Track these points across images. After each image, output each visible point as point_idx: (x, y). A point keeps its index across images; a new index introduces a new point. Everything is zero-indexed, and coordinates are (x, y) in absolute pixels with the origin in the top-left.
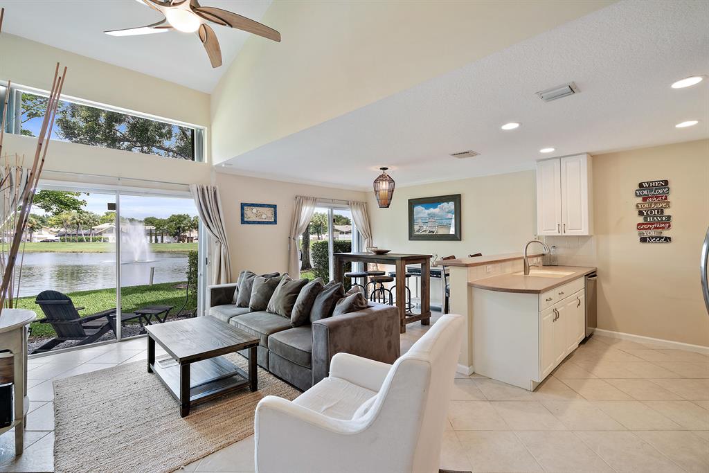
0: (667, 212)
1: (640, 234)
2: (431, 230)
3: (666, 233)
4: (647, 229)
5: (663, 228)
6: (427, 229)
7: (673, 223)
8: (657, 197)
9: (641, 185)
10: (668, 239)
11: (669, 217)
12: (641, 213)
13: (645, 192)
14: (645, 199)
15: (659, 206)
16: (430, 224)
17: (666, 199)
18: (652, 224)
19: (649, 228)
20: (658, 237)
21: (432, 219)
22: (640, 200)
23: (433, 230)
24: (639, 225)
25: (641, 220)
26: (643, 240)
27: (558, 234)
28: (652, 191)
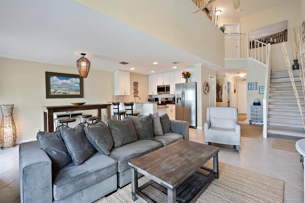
1: (134, 95)
2: (64, 92)
3: (138, 95)
5: (137, 93)
6: (61, 91)
9: (134, 83)
11: (138, 91)
12: (134, 90)
15: (137, 88)
16: (63, 89)
17: (138, 86)
21: (64, 86)
22: (134, 86)
23: (66, 92)
24: (134, 93)
25: (134, 91)
27: (124, 95)
28: (136, 84)
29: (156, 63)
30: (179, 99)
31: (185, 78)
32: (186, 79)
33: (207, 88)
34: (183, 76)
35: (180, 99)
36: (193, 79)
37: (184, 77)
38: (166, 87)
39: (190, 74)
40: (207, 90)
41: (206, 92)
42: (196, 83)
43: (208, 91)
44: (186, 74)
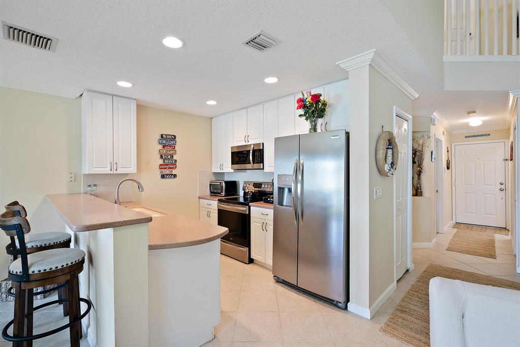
0: (175, 157)
1: (161, 172)
3: (174, 172)
4: (165, 168)
5: (173, 168)
7: (177, 164)
8: (170, 146)
9: (162, 136)
10: (175, 176)
11: (176, 160)
12: (161, 157)
13: (164, 142)
14: (164, 147)
15: (171, 152)
17: (174, 148)
18: (167, 165)
19: (166, 168)
20: (171, 174)
22: (160, 147)
24: (160, 165)
25: (161, 162)
26: (163, 177)
27: (110, 172)
28: (168, 141)
29: (172, 42)
30: (286, 191)
31: (307, 119)
32: (311, 122)
33: (390, 152)
34: (302, 112)
35: (290, 190)
36: (334, 120)
37: (306, 113)
38: (254, 151)
39: (325, 104)
40: (390, 160)
41: (387, 167)
42: (348, 134)
43: (392, 163)
44: (311, 105)
